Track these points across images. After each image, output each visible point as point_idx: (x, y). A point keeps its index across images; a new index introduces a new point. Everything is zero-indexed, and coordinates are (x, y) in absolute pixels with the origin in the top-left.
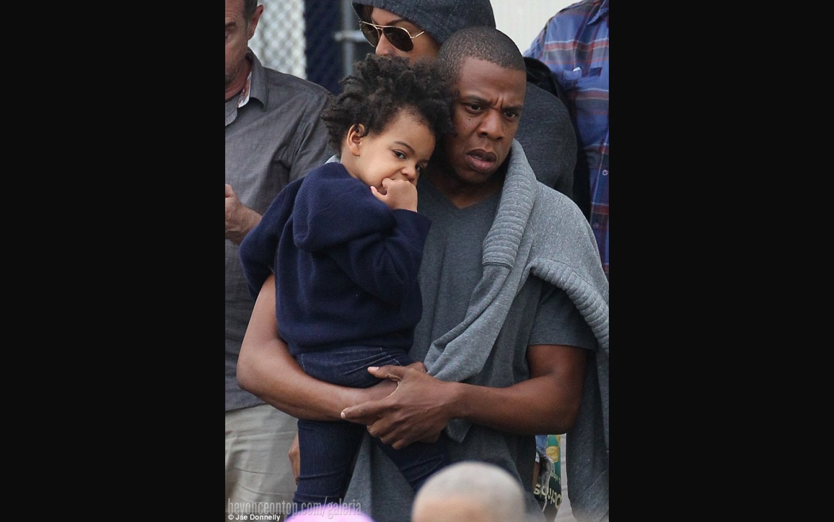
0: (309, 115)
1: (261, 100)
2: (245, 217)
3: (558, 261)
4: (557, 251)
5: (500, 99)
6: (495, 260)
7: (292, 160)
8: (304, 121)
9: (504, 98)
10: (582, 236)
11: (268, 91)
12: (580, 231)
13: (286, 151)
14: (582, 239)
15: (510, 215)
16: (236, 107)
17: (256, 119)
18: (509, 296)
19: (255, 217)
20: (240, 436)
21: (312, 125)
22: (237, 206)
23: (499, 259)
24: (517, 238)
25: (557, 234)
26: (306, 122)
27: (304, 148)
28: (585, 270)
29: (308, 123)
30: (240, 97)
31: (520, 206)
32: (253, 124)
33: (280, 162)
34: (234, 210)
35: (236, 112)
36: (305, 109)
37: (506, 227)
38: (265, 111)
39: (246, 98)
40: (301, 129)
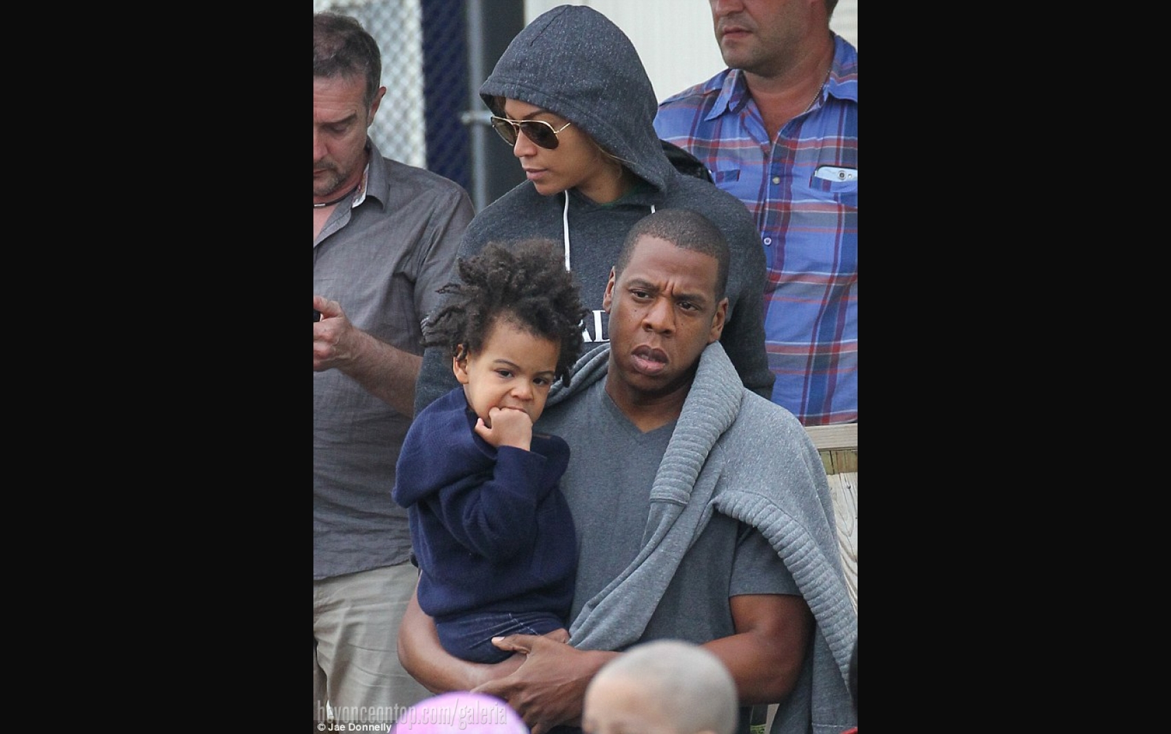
0: (439, 216)
1: (380, 198)
2: (356, 342)
3: (751, 493)
4: (754, 480)
5: (670, 284)
6: (660, 495)
7: (418, 272)
8: (432, 225)
9: (676, 282)
10: (793, 460)
11: (389, 187)
12: (792, 453)
13: (411, 261)
14: (793, 464)
15: (683, 439)
16: (350, 208)
17: (374, 222)
18: (679, 540)
19: (368, 341)
20: (353, 606)
21: (442, 229)
22: (347, 327)
23: (665, 494)
24: (690, 467)
25: (758, 459)
26: (435, 226)
27: (432, 256)
28: (792, 502)
29: (436, 227)
30: (355, 195)
31: (696, 428)
32: (370, 228)
33: (403, 275)
34: (343, 332)
35: (349, 213)
36: (434, 210)
37: (676, 455)
38: (384, 212)
39: (362, 195)
40: (428, 235)
